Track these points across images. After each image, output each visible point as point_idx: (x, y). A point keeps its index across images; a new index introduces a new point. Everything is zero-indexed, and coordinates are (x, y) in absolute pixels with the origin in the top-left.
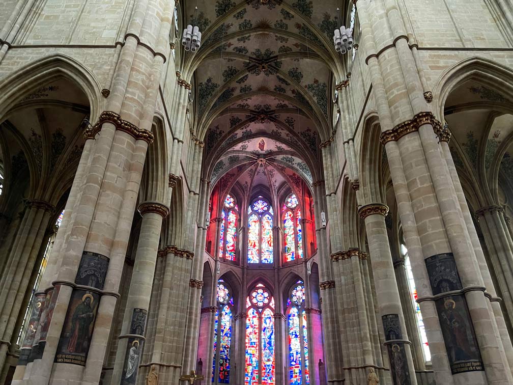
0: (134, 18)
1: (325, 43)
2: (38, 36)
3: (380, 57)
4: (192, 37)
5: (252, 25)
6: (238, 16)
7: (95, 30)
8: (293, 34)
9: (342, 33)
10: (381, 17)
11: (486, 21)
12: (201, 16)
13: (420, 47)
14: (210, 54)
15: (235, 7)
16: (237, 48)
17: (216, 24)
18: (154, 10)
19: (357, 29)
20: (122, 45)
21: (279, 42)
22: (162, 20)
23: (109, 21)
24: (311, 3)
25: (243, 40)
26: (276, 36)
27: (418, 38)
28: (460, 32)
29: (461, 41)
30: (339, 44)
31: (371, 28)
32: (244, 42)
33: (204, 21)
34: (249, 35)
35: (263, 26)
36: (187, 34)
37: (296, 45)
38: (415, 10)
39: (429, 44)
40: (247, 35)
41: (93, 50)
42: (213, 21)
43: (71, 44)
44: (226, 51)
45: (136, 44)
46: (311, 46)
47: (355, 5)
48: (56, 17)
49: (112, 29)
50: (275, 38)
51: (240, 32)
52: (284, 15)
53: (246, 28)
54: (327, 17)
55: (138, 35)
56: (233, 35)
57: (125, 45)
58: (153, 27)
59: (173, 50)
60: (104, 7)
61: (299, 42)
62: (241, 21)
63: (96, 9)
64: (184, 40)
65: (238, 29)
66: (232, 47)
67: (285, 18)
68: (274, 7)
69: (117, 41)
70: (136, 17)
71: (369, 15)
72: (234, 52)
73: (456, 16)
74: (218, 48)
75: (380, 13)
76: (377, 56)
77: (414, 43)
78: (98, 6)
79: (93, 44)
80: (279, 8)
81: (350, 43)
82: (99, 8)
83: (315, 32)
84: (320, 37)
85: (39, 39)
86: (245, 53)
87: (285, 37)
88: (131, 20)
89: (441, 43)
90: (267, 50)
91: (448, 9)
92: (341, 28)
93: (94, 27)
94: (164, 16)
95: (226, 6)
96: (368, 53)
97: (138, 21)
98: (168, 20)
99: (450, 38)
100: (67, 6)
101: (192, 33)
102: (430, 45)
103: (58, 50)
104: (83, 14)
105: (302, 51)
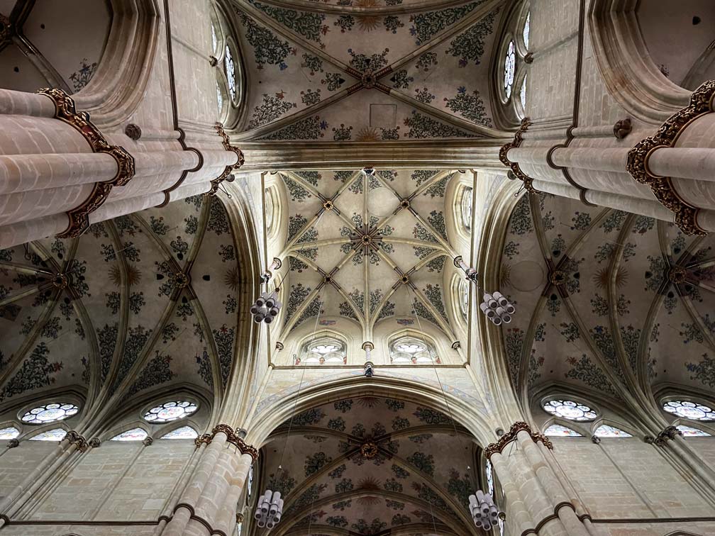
0: (194, 482)
1: (457, 511)
2: (52, 508)
3: (542, 532)
4: (270, 506)
5: (352, 485)
6: (334, 474)
7: (135, 499)
8: (411, 497)
9: (479, 501)
10: (528, 477)
11: (672, 479)
12: (285, 475)
13: (593, 518)
14: (292, 528)
15: (331, 462)
16: (331, 518)
17: (303, 485)
18: (223, 470)
19: (499, 492)
20: (168, 520)
21: (391, 509)
22: (232, 483)
23: (159, 487)
24: (431, 457)
25: (341, 506)
26: (386, 500)
27: (588, 506)
28: (643, 497)
29: (649, 508)
30: (478, 515)
31: (518, 490)
32: (343, 509)
33: (288, 481)
34: (349, 499)
35: (369, 487)
36: (263, 503)
37: (416, 513)
38: (571, 467)
39: (606, 513)
40: (346, 500)
41: (124, 528)
42: (300, 482)
43: (95, 520)
44: (317, 523)
45: (188, 518)
46: (438, 515)
47: (490, 460)
48: (88, 481)
49: (159, 497)
50: (386, 503)
51: (338, 496)
52: (396, 472)
53: (346, 489)
54: (455, 474)
55: (193, 506)
56: (327, 500)
57: (172, 520)
58: (218, 493)
59: (240, 525)
60: (156, 467)
61: (420, 509)
62: (338, 481)
63: (145, 470)
64: (258, 512)
65: (334, 492)
66: (325, 517)
67: (398, 477)
68: (383, 463)
69: (162, 515)
70: (196, 480)
71: (511, 473)
72: (327, 524)
73: (630, 475)
74: (304, 518)
75: (526, 472)
76: (537, 531)
77: (583, 513)
78: (148, 467)
79: (127, 520)
80: (389, 463)
81: (494, 514)
82: (149, 469)
83: (442, 495)
84: (449, 502)
85: (53, 512)
86: (343, 526)
87: (400, 501)
88: (189, 484)
89: (622, 512)
90: (375, 521)
91: (615, 465)
92: (477, 493)
93: (135, 496)
94: (234, 478)
95: (319, 462)
96: (522, 527)
97: (198, 486)
98: (239, 483)
99: (632, 505)
100: (106, 468)
101: (271, 501)
102: (608, 515)
103: (74, 528)
104: (125, 478)
105: (426, 522)
